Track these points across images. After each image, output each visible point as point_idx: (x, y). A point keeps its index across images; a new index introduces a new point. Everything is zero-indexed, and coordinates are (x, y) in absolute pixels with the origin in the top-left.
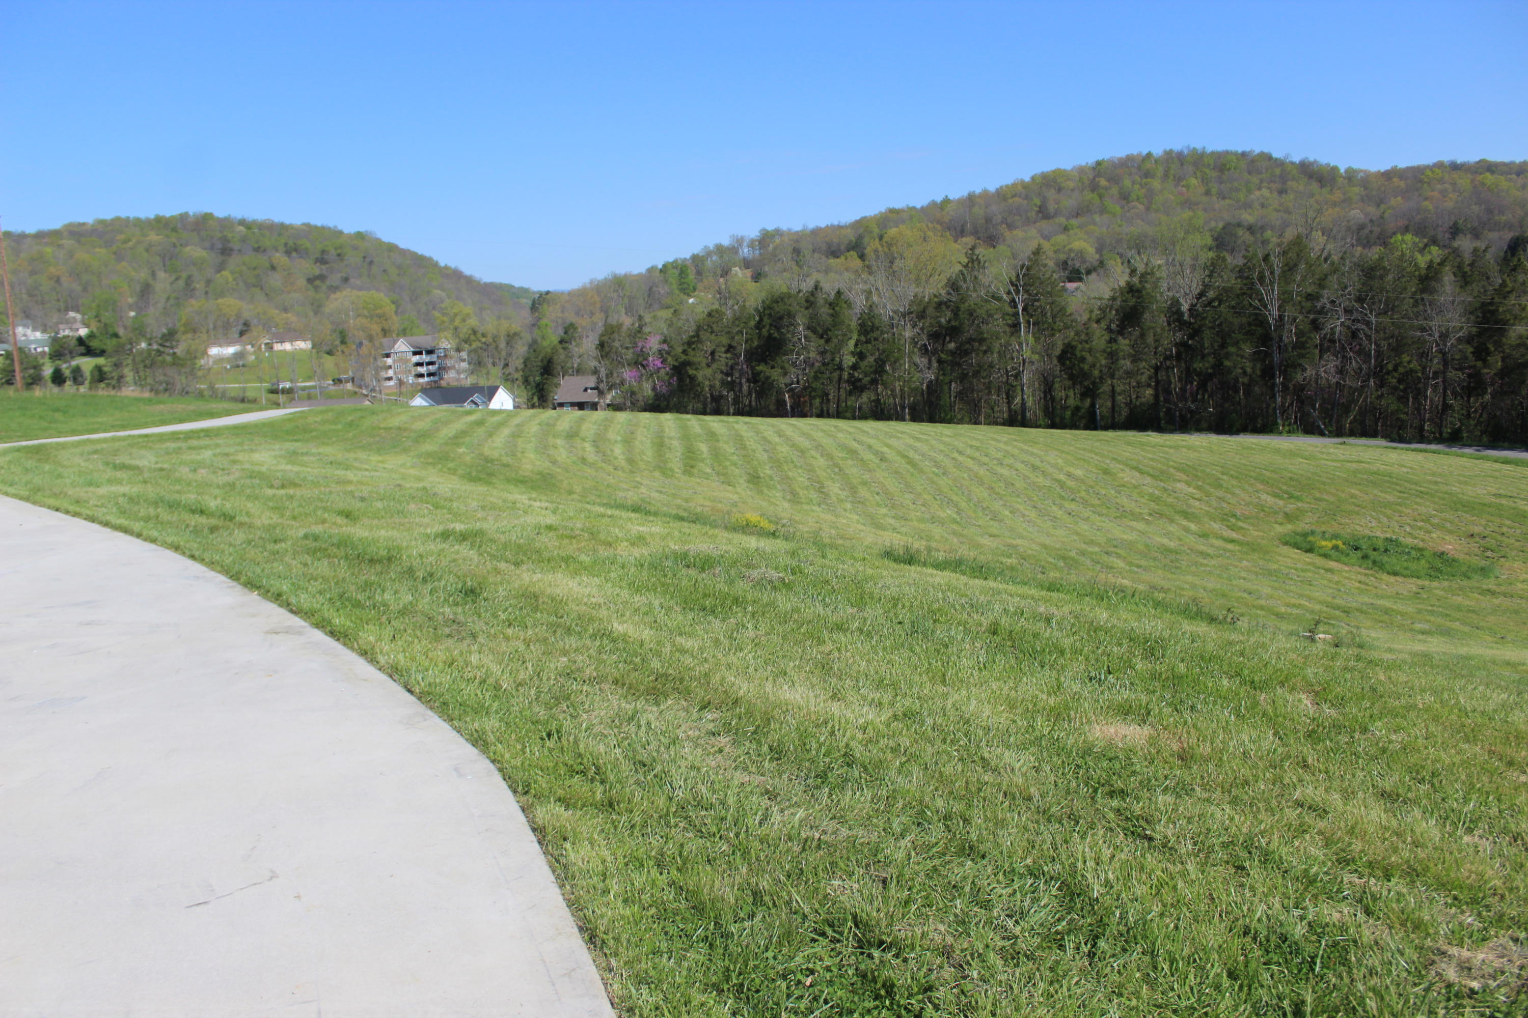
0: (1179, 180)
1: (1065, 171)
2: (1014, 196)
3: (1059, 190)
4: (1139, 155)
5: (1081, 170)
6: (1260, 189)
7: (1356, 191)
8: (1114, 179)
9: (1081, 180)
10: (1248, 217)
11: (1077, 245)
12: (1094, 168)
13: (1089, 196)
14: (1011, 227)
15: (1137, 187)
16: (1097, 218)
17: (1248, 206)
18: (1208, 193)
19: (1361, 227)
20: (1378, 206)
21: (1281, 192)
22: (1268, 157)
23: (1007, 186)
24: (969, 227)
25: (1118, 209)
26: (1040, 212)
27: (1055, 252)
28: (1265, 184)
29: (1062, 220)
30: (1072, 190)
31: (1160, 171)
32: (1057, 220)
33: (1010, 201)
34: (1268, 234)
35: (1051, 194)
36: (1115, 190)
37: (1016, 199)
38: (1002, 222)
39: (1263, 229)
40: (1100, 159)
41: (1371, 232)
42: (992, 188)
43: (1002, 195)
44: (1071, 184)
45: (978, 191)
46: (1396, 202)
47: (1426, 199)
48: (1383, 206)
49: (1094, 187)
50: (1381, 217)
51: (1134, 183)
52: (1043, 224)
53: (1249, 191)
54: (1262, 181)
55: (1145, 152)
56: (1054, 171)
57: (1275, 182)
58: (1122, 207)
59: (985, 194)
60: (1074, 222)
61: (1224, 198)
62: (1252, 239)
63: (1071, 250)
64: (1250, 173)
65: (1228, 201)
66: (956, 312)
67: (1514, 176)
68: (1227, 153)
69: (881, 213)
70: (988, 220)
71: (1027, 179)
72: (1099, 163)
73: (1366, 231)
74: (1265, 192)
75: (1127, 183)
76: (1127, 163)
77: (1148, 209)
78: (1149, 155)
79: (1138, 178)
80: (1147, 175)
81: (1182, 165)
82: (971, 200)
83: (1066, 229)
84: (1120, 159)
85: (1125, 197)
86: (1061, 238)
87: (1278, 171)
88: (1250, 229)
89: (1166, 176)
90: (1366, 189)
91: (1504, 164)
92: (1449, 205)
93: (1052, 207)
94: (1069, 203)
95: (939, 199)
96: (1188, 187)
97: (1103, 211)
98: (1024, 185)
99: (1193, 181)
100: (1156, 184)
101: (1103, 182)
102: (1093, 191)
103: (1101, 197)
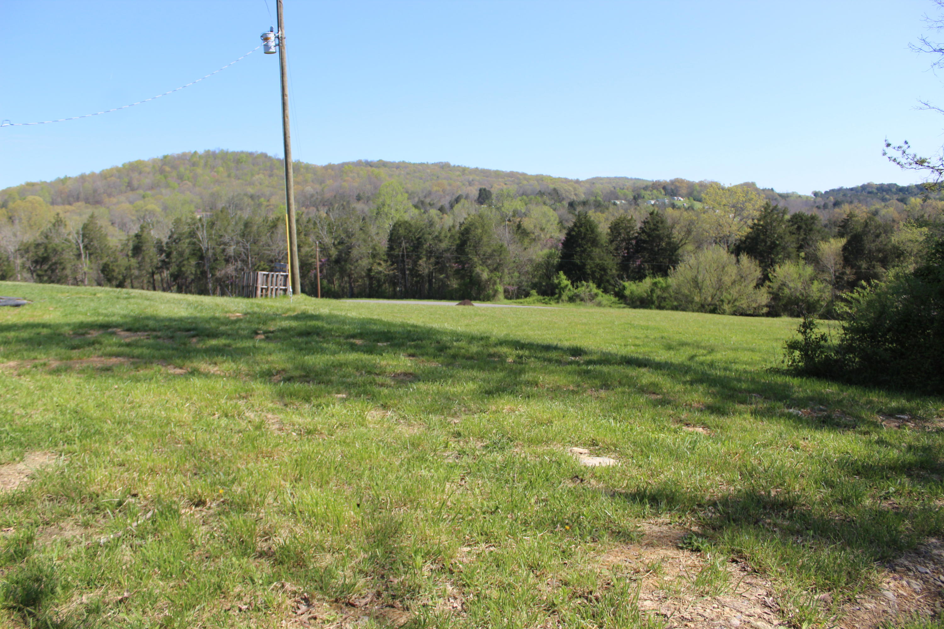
0: (213, 168)
1: (144, 161)
2: (112, 176)
3: (140, 173)
4: (190, 152)
5: (154, 161)
6: (258, 174)
7: (310, 176)
8: (174, 167)
9: (154, 167)
10: (250, 190)
11: (150, 207)
12: (162, 160)
13: (159, 177)
14: (110, 195)
15: (188, 172)
16: (163, 191)
17: (251, 184)
18: (229, 176)
19: (312, 196)
20: (321, 184)
21: (271, 176)
22: (265, 156)
23: (107, 170)
24: (82, 196)
25: (176, 185)
26: (128, 186)
27: (137, 211)
28: (261, 171)
29: (141, 192)
30: (149, 173)
31: (202, 163)
32: (138, 192)
33: (109, 179)
34: (262, 200)
35: (135, 175)
36: (174, 174)
37: (113, 178)
38: (104, 193)
39: (259, 197)
40: (166, 154)
41: (317, 199)
42: (97, 171)
43: (104, 176)
44: (148, 170)
45: (88, 172)
46: (329, 182)
47: (345, 181)
48: (323, 185)
49: (162, 171)
50: (323, 191)
51: (186, 169)
52: (131, 194)
53: (253, 175)
54: (260, 170)
55: (193, 151)
56: (137, 162)
57: (266, 170)
58: (179, 184)
59: (93, 175)
60: (149, 193)
61: (239, 179)
62: (252, 203)
63: (146, 210)
64: (253, 165)
65: (240, 181)
66: (46, 248)
67: (395, 169)
68: (242, 152)
69: (22, 186)
70: (95, 191)
71: (120, 165)
72: (165, 157)
73: (314, 198)
74: (261, 176)
75: (182, 169)
76: (183, 158)
77: (194, 185)
78: (195, 153)
79: (188, 166)
80: (194, 164)
81: (215, 159)
82: (83, 178)
83: (144, 197)
84: (178, 155)
85: (181, 178)
86: (140, 203)
87: (268, 164)
88: (252, 197)
89: (206, 165)
90: (315, 174)
91: (390, 163)
92: (356, 184)
93: (135, 183)
94: (147, 181)
95: (62, 176)
96: (217, 172)
97: (167, 186)
98: (118, 170)
99: (221, 169)
100: (199, 171)
101: (167, 169)
102: (161, 174)
103: (166, 177)
